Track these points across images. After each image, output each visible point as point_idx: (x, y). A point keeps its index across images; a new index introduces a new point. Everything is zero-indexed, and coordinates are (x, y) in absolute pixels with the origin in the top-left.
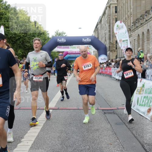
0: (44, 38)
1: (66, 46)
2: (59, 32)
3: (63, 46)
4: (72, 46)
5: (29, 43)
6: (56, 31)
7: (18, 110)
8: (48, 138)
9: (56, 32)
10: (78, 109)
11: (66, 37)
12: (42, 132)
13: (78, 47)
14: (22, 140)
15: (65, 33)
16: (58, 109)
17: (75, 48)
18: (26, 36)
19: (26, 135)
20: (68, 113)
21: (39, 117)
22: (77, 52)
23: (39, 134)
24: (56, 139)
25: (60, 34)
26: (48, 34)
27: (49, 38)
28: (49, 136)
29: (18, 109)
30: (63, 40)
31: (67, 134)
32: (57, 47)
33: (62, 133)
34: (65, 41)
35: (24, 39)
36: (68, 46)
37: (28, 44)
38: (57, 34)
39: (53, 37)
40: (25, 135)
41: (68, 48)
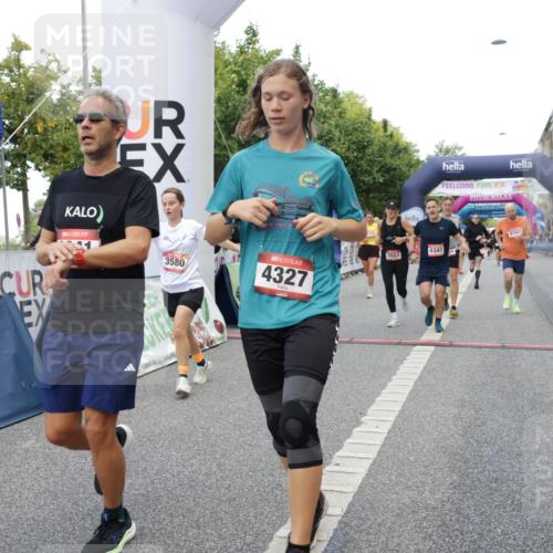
0: (406, 161)
1: (465, 182)
2: (445, 146)
3: (456, 183)
4: (479, 181)
5: (370, 174)
6: (437, 143)
7: (347, 346)
8: (429, 419)
9: (437, 146)
10: (503, 347)
11: (463, 159)
12: (412, 403)
13: (496, 184)
14: (364, 419)
15: (460, 148)
16: (451, 345)
17: (488, 185)
18: (362, 158)
19: (372, 408)
20: (477, 357)
21: (402, 363)
22: (493, 198)
23: (404, 405)
24: (449, 422)
25: (447, 151)
26: (418, 151)
27: (418, 161)
28: (431, 415)
29: (348, 342)
30: (458, 166)
31: (477, 412)
32: (440, 186)
33: (463, 406)
34: (462, 168)
35: (359, 166)
36: (469, 182)
37: (367, 179)
38: (441, 150)
39: (429, 159)
40: (369, 407)
41: (471, 186)
